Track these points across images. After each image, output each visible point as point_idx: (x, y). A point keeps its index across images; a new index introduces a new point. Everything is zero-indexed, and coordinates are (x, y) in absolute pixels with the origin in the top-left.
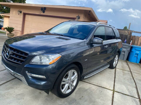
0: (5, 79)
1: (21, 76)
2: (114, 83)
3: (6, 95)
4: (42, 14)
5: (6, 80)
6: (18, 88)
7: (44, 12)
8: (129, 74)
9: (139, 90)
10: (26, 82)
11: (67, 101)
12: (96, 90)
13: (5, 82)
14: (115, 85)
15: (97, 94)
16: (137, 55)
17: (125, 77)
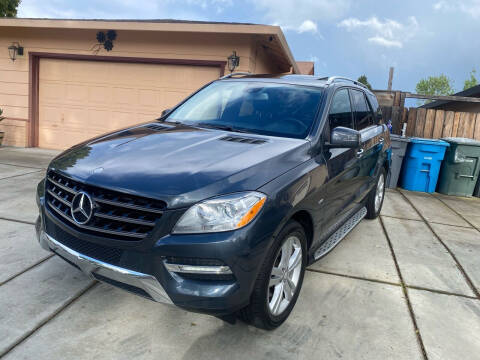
0: (55, 298)
1: (144, 278)
2: (396, 263)
3: (87, 349)
4: (103, 53)
5: (62, 300)
6: (115, 319)
7: (109, 47)
8: (421, 228)
9: (469, 274)
10: (165, 294)
11: (285, 337)
12: (355, 291)
13: (60, 305)
14: (400, 267)
15: (361, 301)
16: (426, 167)
17: (416, 238)
